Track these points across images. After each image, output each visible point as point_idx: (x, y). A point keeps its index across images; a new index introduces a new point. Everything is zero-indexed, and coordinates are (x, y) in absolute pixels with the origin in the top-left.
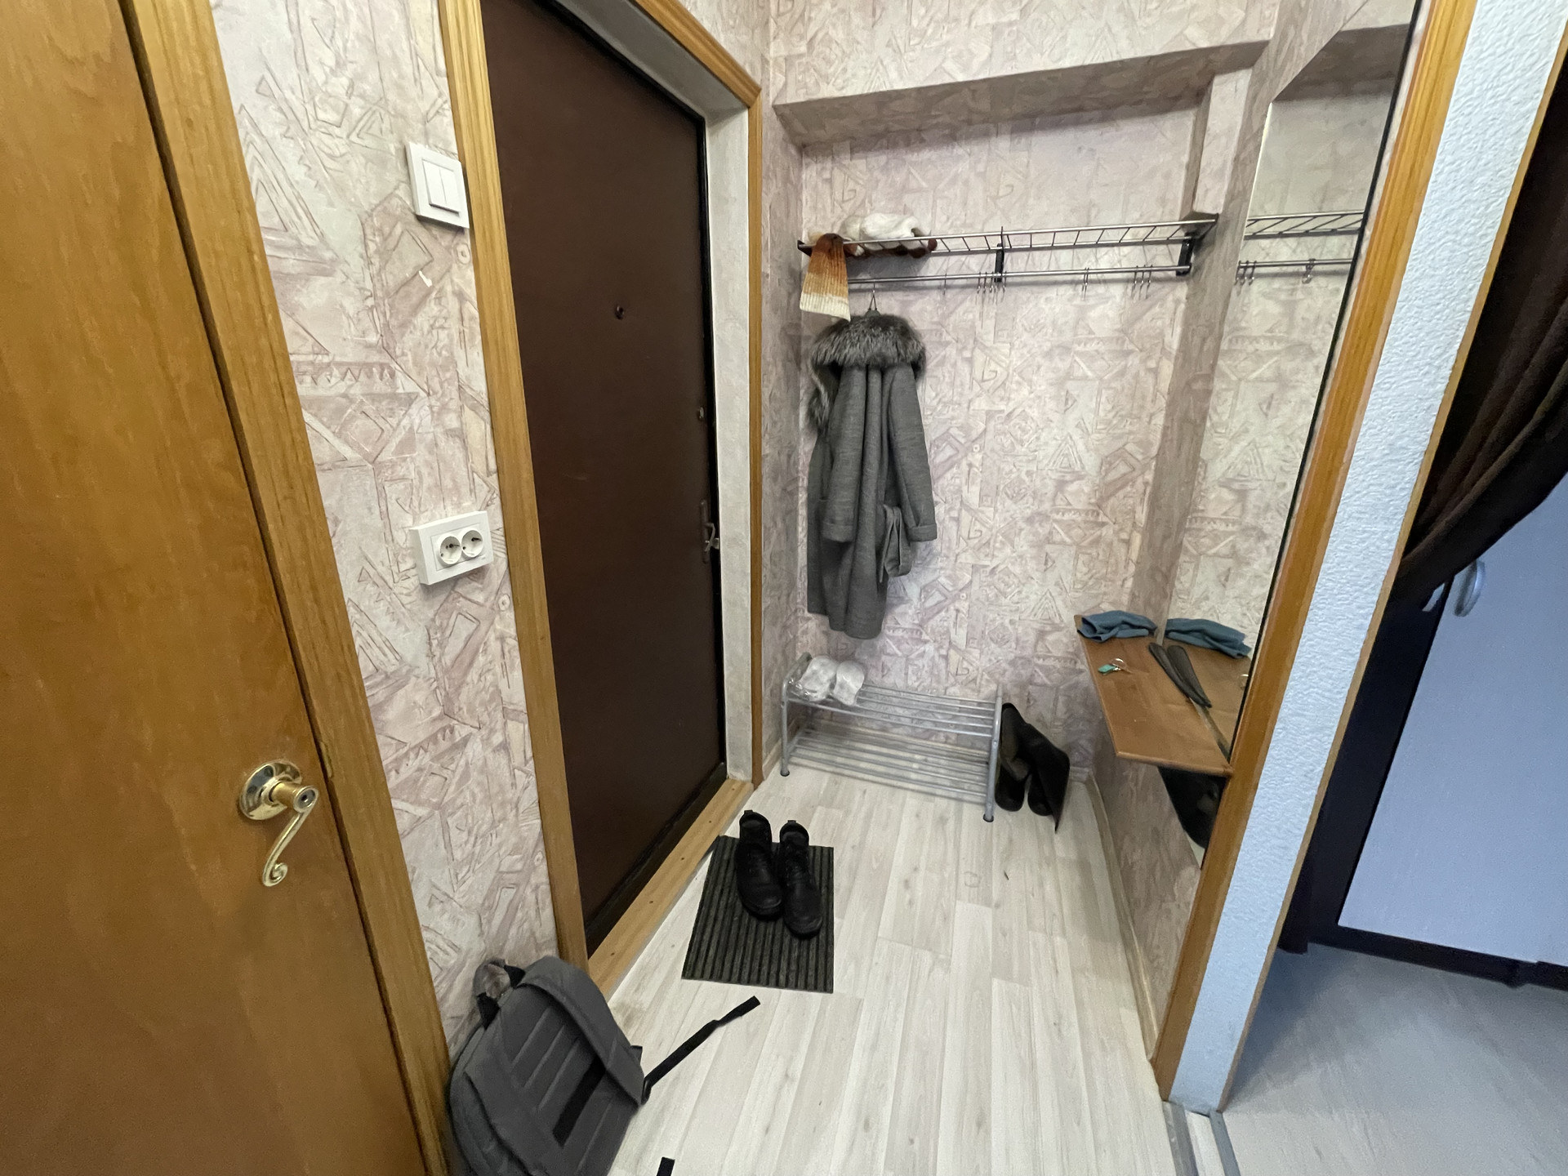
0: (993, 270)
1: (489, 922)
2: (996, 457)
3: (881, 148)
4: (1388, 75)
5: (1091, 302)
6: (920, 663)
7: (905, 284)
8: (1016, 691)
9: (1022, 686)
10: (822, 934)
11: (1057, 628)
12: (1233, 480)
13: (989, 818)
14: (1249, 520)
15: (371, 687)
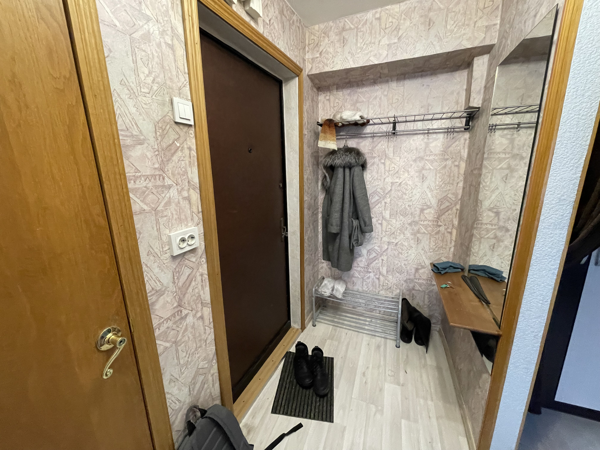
0: (392, 130)
1: (193, 389)
2: (395, 200)
3: (348, 87)
4: (545, 54)
5: (431, 141)
6: (368, 281)
7: (358, 136)
8: (408, 292)
9: (410, 290)
10: (329, 395)
11: (423, 267)
12: (493, 208)
13: (398, 346)
14: (501, 224)
15: (150, 296)
